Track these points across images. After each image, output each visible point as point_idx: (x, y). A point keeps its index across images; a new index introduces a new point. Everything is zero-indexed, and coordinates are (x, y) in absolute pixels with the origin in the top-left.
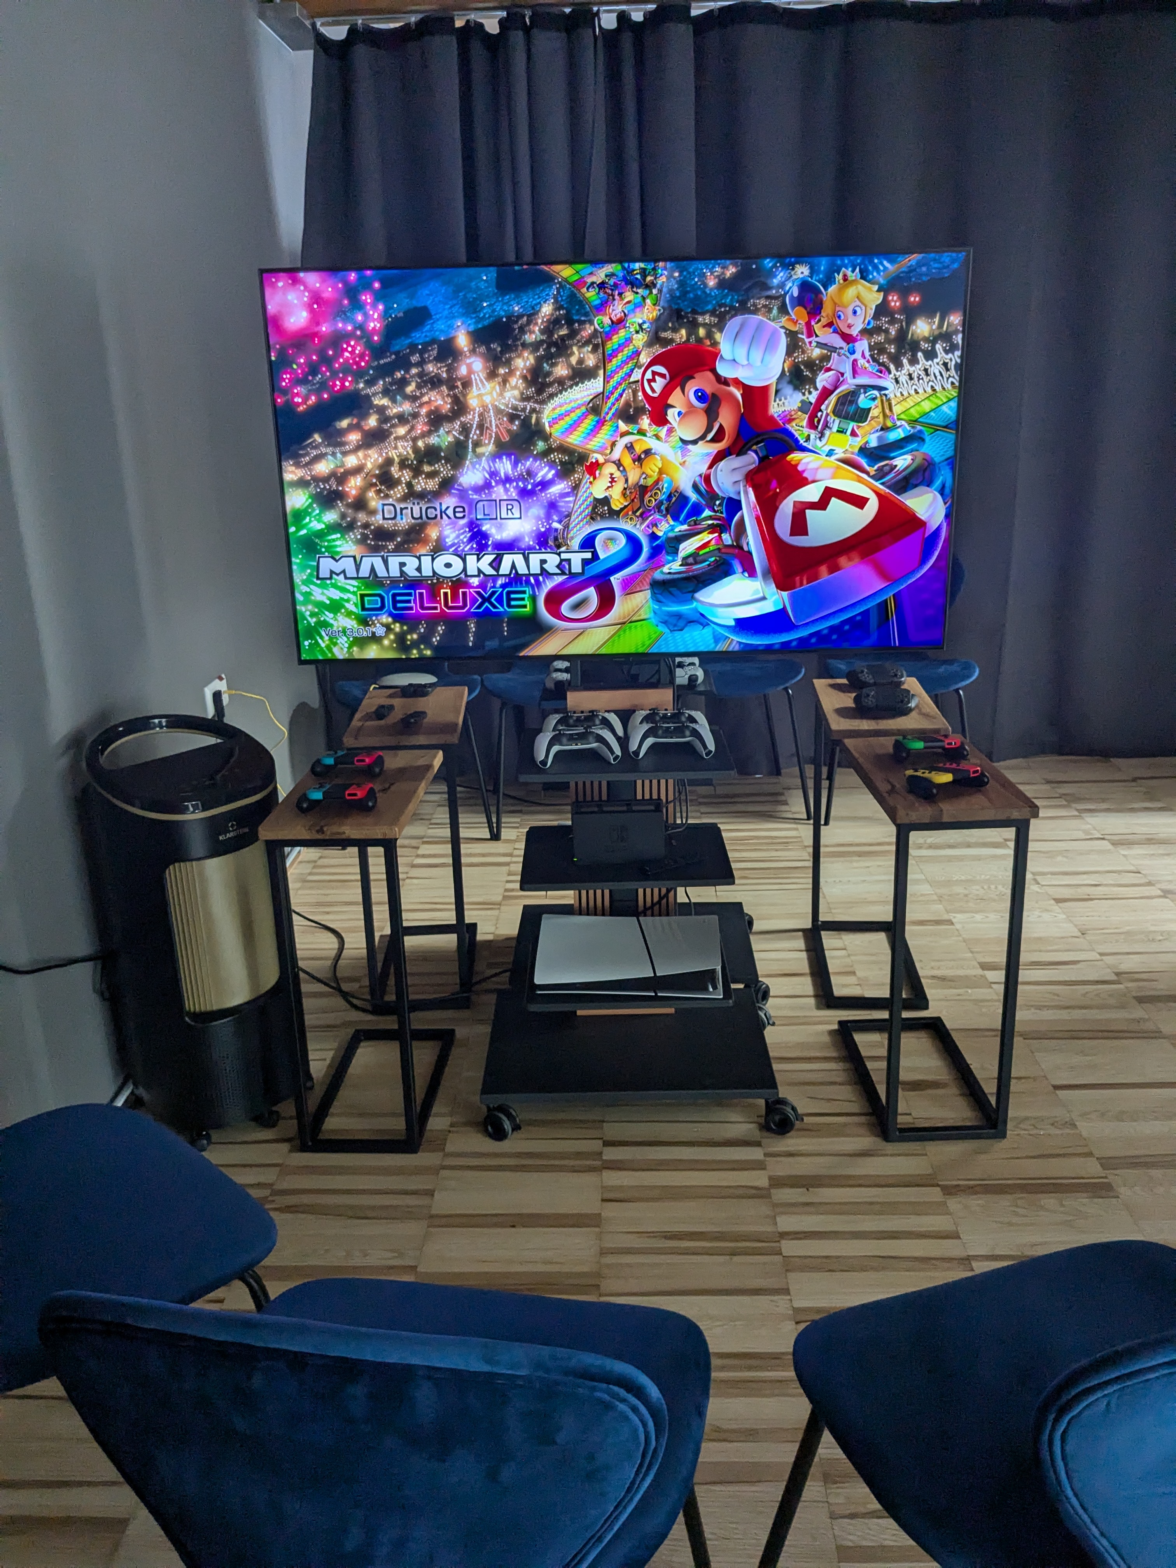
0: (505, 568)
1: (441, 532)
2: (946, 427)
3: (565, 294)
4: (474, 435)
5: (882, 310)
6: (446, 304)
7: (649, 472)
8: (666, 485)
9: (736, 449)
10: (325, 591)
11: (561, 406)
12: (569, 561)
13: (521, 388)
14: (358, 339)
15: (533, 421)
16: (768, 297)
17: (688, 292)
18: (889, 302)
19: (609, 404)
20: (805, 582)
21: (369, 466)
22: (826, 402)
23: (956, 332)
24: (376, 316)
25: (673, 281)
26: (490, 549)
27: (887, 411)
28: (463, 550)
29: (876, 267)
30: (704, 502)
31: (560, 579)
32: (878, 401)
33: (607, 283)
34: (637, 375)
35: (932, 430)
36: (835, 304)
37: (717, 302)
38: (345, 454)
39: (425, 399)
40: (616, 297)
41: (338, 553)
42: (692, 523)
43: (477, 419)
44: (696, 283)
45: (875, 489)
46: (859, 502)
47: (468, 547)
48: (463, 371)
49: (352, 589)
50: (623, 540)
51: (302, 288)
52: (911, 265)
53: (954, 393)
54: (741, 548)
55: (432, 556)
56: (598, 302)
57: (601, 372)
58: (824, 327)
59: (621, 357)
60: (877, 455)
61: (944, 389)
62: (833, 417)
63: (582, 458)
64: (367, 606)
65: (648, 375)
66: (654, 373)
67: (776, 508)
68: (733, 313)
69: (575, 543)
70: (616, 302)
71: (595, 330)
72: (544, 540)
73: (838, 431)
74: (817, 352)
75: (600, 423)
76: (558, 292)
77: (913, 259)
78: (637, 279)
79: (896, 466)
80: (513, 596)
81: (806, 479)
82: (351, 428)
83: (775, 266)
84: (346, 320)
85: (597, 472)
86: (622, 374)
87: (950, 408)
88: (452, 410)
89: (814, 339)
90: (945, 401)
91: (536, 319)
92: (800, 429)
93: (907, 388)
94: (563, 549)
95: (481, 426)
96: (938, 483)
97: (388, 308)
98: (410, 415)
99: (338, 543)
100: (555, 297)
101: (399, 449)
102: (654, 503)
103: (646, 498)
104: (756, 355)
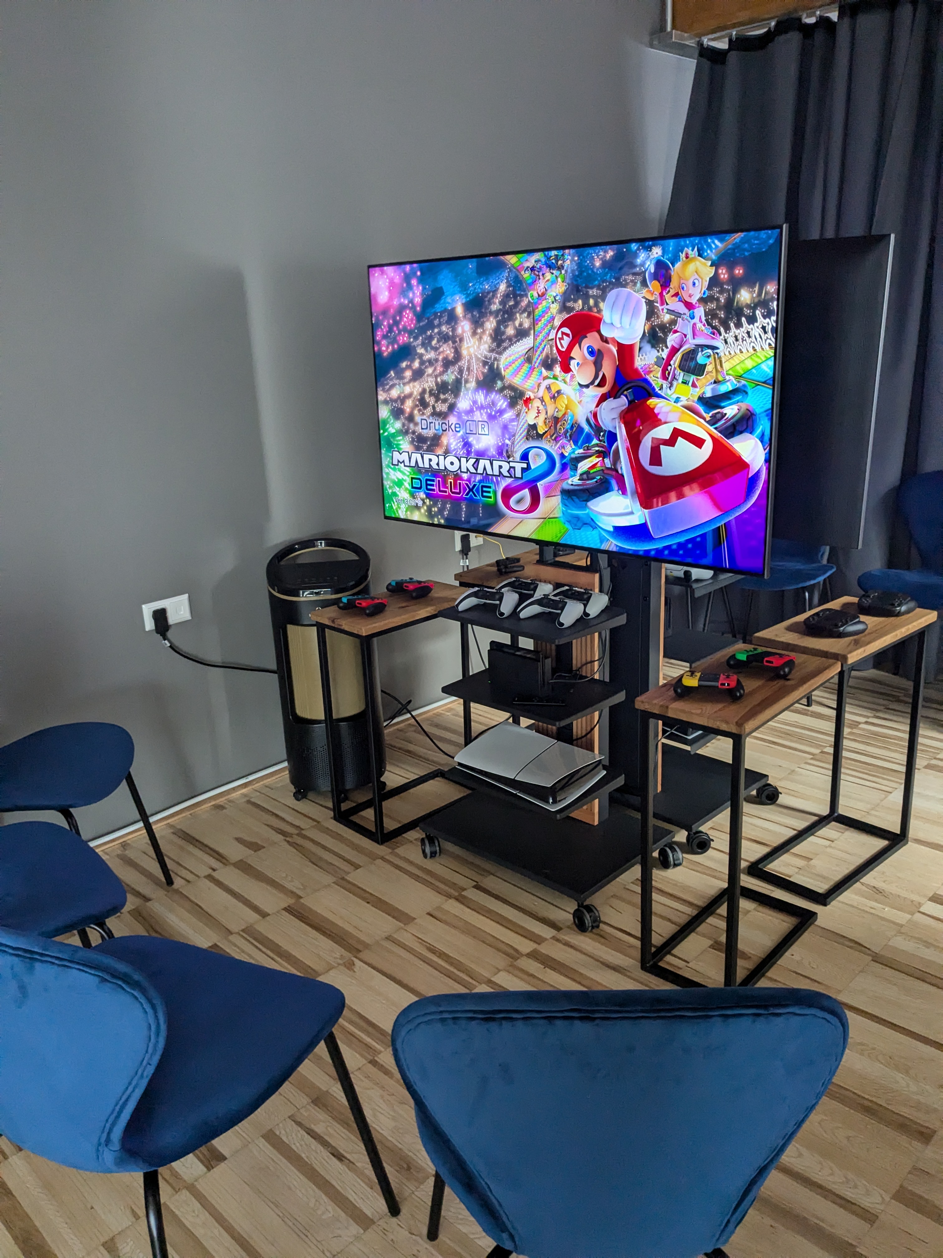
0: (480, 470)
1: (449, 440)
2: (764, 382)
3: (512, 275)
4: (465, 373)
5: (714, 281)
6: (451, 284)
7: (560, 407)
8: (570, 418)
9: (613, 394)
10: (395, 473)
11: (510, 356)
12: (514, 468)
13: (489, 343)
14: (410, 308)
16: (635, 274)
17: (584, 272)
19: (537, 356)
22: (674, 358)
23: (772, 300)
24: (418, 294)
25: (574, 264)
26: (473, 455)
27: (719, 367)
28: (459, 454)
29: (709, 246)
30: (593, 433)
31: (509, 481)
32: (712, 359)
33: (535, 267)
34: (552, 335)
35: (754, 385)
36: (680, 277)
37: (601, 279)
38: (404, 384)
39: (441, 349)
40: (541, 277)
41: (401, 449)
42: (586, 448)
43: (466, 364)
44: (588, 264)
45: (711, 433)
46: (698, 442)
47: (462, 452)
48: (459, 331)
49: (407, 473)
50: (544, 457)
51: (386, 277)
52: (736, 243)
53: (771, 352)
54: (617, 471)
55: (444, 456)
56: (530, 281)
57: (532, 332)
58: (672, 296)
59: (543, 321)
60: (711, 404)
61: (763, 349)
62: (679, 371)
63: (522, 394)
64: (414, 485)
65: (559, 335)
66: (563, 333)
67: (640, 442)
68: (611, 286)
69: (518, 456)
70: (541, 281)
71: (529, 301)
72: (503, 452)
73: (683, 382)
74: (667, 318)
75: (532, 369)
76: (509, 275)
77: (737, 237)
78: (553, 263)
79: (726, 414)
80: (485, 489)
82: (409, 367)
83: (638, 249)
84: (405, 296)
85: (530, 405)
86: (544, 334)
87: (768, 366)
88: (454, 357)
89: (665, 306)
90: (764, 359)
91: (496, 294)
92: (655, 379)
93: (733, 348)
94: (511, 459)
95: (469, 369)
96: (758, 431)
97: (424, 288)
98: (434, 360)
99: (401, 442)
100: (507, 279)
101: (429, 383)
102: (562, 431)
103: (558, 426)
104: (626, 320)
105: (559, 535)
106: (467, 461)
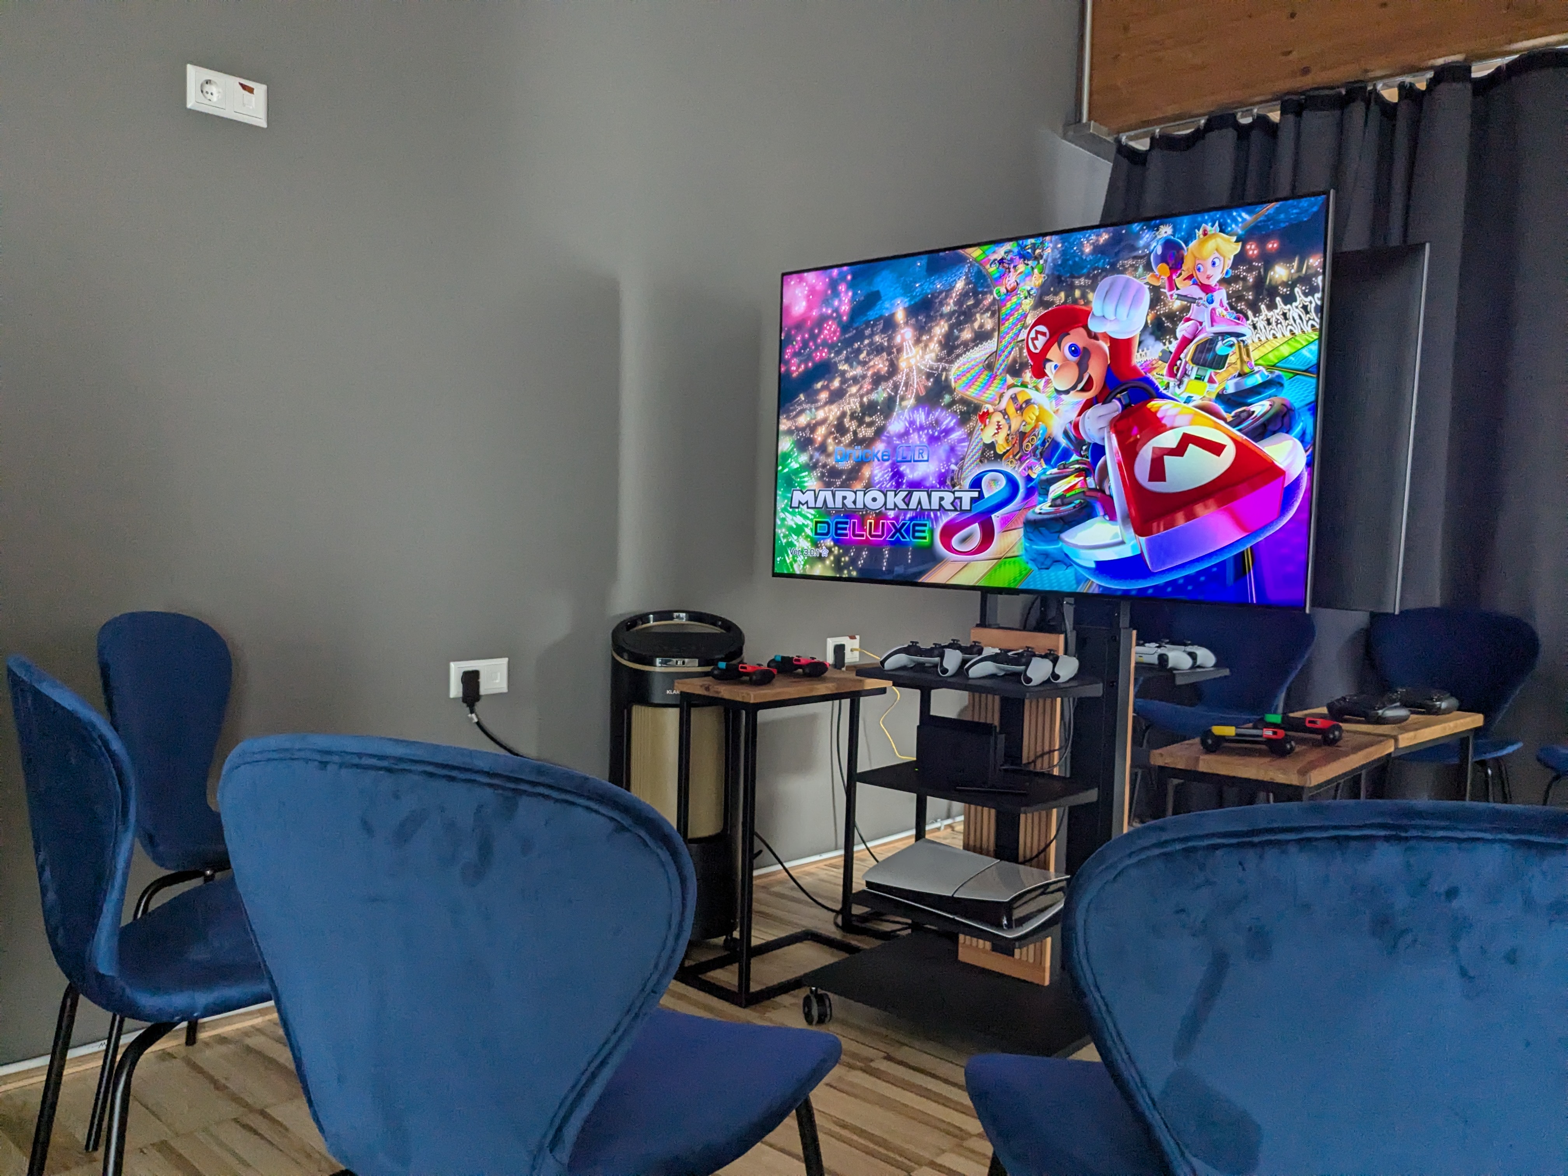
0: (913, 504)
1: (872, 471)
2: (1306, 371)
3: (974, 270)
4: (902, 389)
5: (1240, 259)
6: (891, 287)
7: (1028, 420)
8: (1041, 432)
9: (1102, 398)
10: (794, 518)
11: (964, 365)
12: (960, 498)
13: (937, 351)
14: (834, 319)
15: (943, 378)
16: (1135, 258)
17: (1068, 260)
18: (1247, 251)
19: (1000, 361)
20: (1162, 528)
21: (831, 418)
22: (1185, 351)
23: (1316, 274)
24: (846, 301)
25: (1056, 252)
26: (904, 487)
27: (1245, 357)
28: (885, 487)
29: (1234, 220)
30: (1072, 448)
31: (953, 515)
32: (1235, 348)
33: (1005, 259)
34: (1023, 335)
35: (1291, 375)
36: (1195, 257)
37: (1091, 266)
38: (817, 409)
39: (872, 363)
40: (1012, 270)
41: (805, 487)
42: (1062, 467)
43: (904, 378)
44: (1075, 251)
45: (1233, 436)
46: (1216, 449)
47: (889, 484)
48: (898, 339)
49: (811, 517)
50: (1003, 481)
51: (805, 284)
52: (1270, 214)
53: (1315, 336)
54: (1103, 492)
55: (864, 491)
56: (997, 275)
57: (996, 334)
58: (1185, 280)
59: (1012, 320)
60: (1234, 401)
61: (1303, 332)
62: (1192, 365)
63: (977, 408)
64: (819, 531)
65: (1033, 334)
66: (1037, 332)
67: (1136, 454)
68: (1104, 274)
69: (966, 483)
70: (1011, 274)
71: (994, 299)
72: (945, 480)
73: (1196, 378)
74: (1177, 304)
75: (993, 378)
76: (969, 270)
77: (1271, 208)
78: (1028, 253)
79: (1253, 412)
81: (1165, 425)
82: (824, 388)
83: (1142, 229)
84: (828, 305)
85: (988, 420)
86: (1011, 335)
87: (1310, 351)
88: (888, 372)
89: (1175, 292)
90: (1305, 344)
91: (951, 294)
92: (1160, 377)
93: (1265, 333)
94: (957, 488)
95: (906, 384)
96: (1298, 429)
97: (855, 294)
98: (861, 376)
99: (806, 479)
100: (967, 274)
101: (851, 404)
102: (1030, 448)
103: (1025, 443)
104: (1123, 311)
105: (1019, 579)
106: (896, 495)
